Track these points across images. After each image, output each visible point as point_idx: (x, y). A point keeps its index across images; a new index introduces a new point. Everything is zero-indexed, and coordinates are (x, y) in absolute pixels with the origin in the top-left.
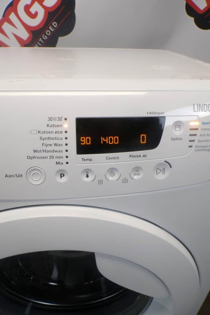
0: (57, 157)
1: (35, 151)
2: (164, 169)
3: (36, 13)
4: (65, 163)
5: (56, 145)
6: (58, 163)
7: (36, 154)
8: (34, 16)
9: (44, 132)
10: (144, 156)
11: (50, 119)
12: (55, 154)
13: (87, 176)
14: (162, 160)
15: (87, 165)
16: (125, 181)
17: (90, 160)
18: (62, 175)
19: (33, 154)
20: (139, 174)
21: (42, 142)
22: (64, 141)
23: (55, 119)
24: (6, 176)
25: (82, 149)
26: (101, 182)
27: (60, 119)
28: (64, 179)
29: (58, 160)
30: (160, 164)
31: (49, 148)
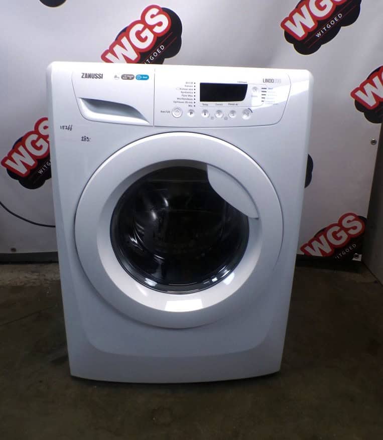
0: (189, 102)
1: (178, 99)
2: (248, 113)
3: (146, 38)
4: (193, 106)
5: (189, 96)
6: (189, 106)
7: (179, 100)
8: (143, 40)
9: (183, 89)
10: (237, 104)
11: (187, 83)
12: (188, 101)
13: (205, 114)
14: (247, 108)
15: (206, 108)
16: (226, 119)
17: (207, 105)
18: (191, 113)
19: (176, 100)
20: (234, 115)
21: (182, 94)
22: (193, 94)
23: (189, 83)
24: (161, 112)
25: (202, 99)
26: (212, 118)
27: (192, 83)
28: (192, 115)
29: (190, 104)
30: (246, 110)
31: (185, 97)
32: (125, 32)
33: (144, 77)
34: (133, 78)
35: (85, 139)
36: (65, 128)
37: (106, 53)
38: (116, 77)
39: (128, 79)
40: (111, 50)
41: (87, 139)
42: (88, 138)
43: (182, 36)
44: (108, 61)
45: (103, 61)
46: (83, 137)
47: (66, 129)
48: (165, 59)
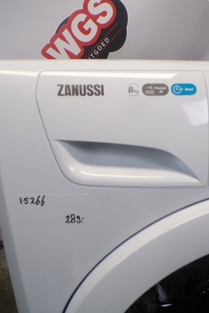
8: (86, 32)
32: (66, 24)
33: (186, 89)
34: (165, 92)
35: (72, 219)
36: (30, 201)
37: (47, 47)
38: (131, 90)
39: (157, 93)
40: (52, 45)
41: (76, 219)
42: (78, 217)
43: (128, 28)
44: (49, 57)
45: (44, 57)
46: (68, 217)
47: (32, 202)
48: (110, 53)
